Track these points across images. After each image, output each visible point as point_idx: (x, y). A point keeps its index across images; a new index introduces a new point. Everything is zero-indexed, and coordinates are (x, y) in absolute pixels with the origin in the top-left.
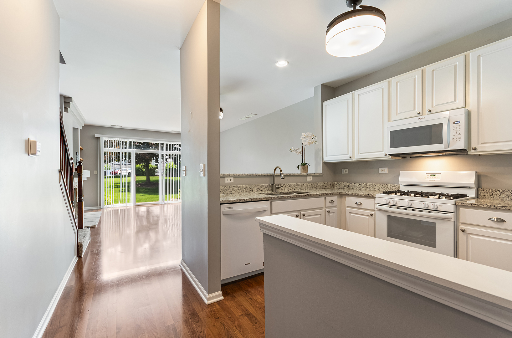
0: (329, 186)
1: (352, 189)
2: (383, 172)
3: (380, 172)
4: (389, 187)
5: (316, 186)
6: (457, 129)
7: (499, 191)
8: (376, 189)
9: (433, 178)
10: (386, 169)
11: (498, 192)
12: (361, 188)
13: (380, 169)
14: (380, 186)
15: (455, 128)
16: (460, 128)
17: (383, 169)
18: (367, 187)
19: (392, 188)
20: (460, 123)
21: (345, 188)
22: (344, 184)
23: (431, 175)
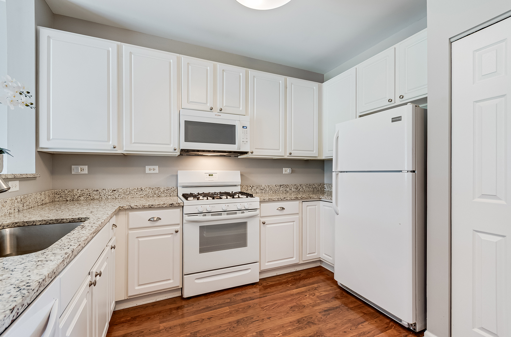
0: (47, 199)
1: (97, 199)
2: (152, 172)
3: (147, 171)
4: (162, 191)
5: (28, 203)
6: (245, 133)
7: (251, 186)
8: (143, 195)
9: (211, 178)
10: (157, 168)
11: (250, 188)
12: (117, 196)
13: (147, 168)
14: (149, 191)
15: (244, 132)
16: (247, 133)
17: (152, 167)
18: (129, 193)
19: (165, 192)
20: (247, 128)
21: (82, 198)
22: (79, 191)
23: (209, 175)
